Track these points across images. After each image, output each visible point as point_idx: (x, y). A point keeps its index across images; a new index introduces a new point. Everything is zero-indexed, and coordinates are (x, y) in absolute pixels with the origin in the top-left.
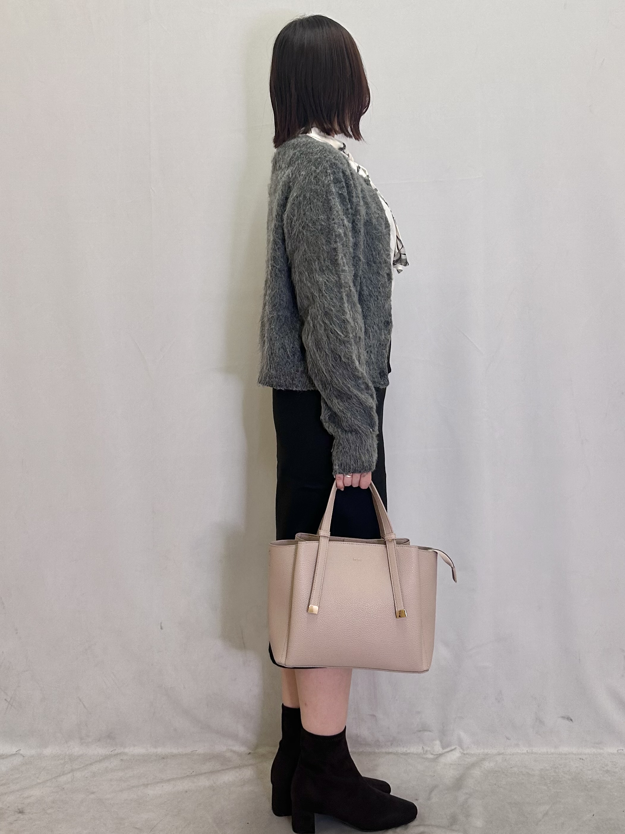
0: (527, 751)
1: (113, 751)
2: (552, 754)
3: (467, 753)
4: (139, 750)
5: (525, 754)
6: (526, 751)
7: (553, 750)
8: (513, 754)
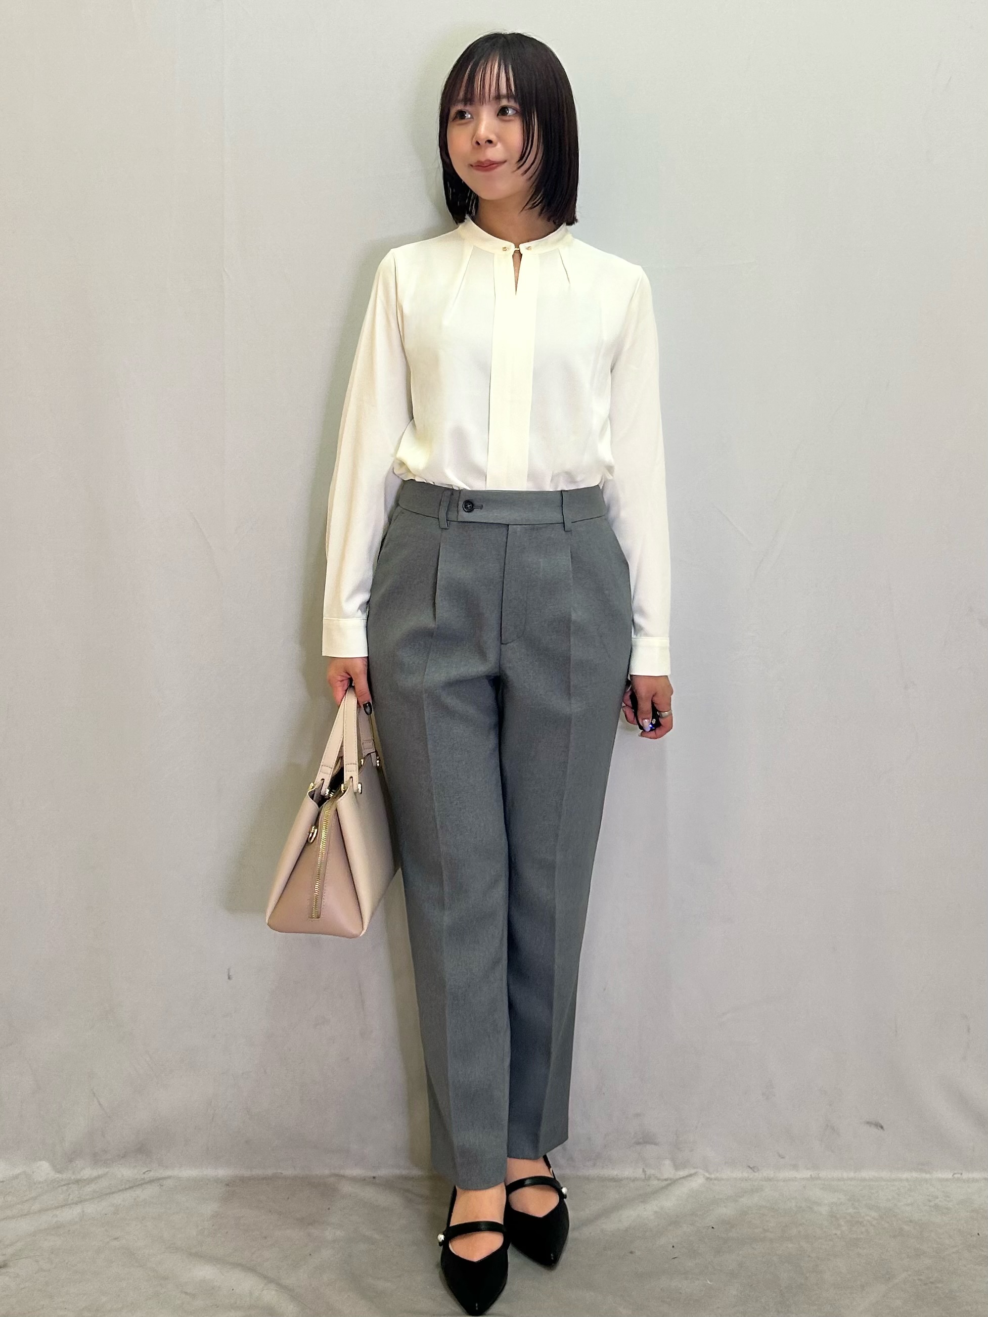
0: (811, 1175)
1: (147, 1173)
2: (851, 1179)
3: (715, 1179)
4: (189, 1172)
5: (807, 1179)
6: (809, 1176)
7: (852, 1175)
8: (789, 1180)
